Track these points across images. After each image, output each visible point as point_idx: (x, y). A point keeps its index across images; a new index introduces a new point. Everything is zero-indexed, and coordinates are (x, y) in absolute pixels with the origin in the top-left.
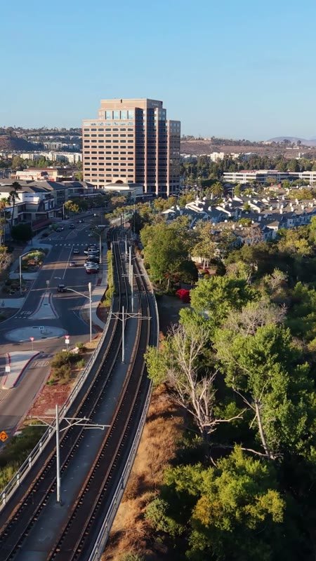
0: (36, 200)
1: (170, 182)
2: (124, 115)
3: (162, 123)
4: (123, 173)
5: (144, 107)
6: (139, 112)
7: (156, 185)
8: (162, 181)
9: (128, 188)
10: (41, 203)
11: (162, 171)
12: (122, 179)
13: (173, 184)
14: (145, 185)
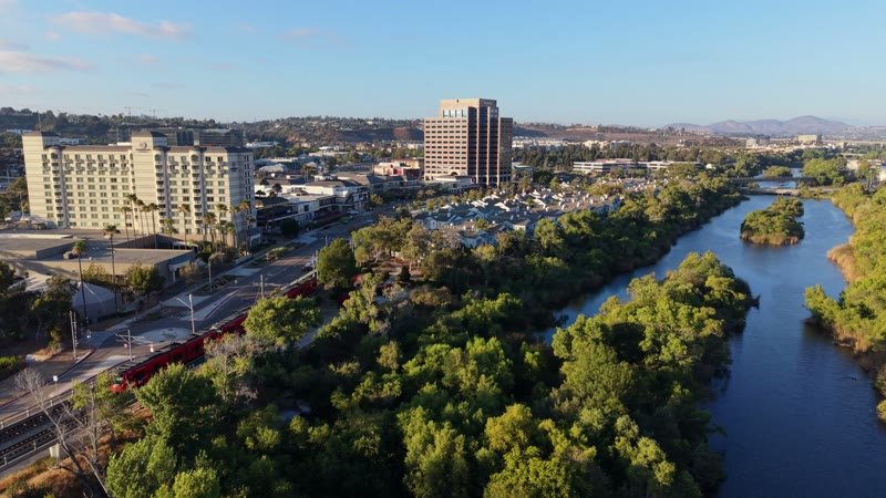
0: (345, 193)
1: (501, 173)
2: (459, 113)
3: (494, 121)
4: (457, 165)
5: (477, 106)
6: (472, 111)
7: (487, 176)
8: (493, 172)
9: (454, 180)
10: (350, 196)
11: (493, 163)
12: (457, 171)
13: (504, 175)
14: (477, 176)
